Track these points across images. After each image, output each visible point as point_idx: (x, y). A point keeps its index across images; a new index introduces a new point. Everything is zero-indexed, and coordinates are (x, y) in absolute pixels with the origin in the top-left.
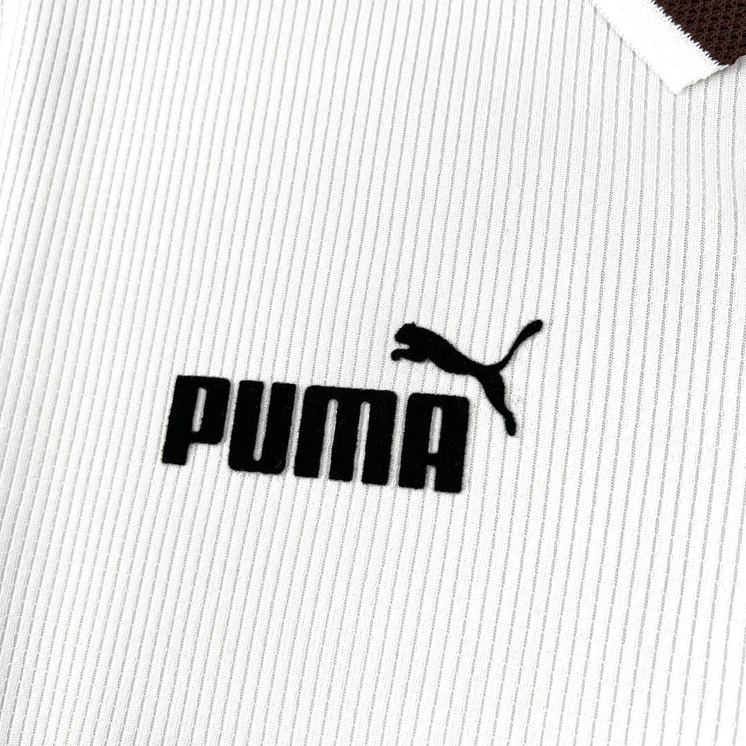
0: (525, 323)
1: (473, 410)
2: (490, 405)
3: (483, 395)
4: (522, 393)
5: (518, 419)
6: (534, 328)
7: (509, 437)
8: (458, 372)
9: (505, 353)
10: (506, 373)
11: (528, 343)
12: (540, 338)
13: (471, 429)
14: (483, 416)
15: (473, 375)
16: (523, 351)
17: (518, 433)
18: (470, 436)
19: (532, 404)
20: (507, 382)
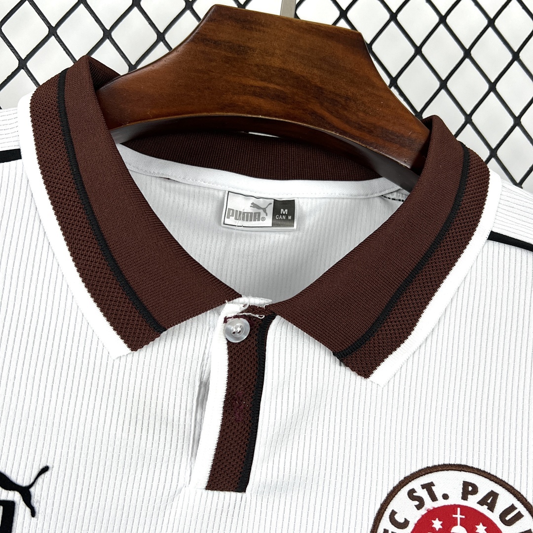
0: (41, 467)
1: (16, 507)
2: (24, 504)
3: (22, 500)
4: (39, 498)
5: (37, 510)
6: (45, 469)
7: (32, 518)
8: (10, 490)
9: (32, 481)
10: (32, 490)
11: (43, 476)
12: (47, 474)
13: (16, 515)
14: (21, 509)
15: (18, 491)
16: (40, 480)
17: (36, 516)
18: (15, 518)
19: (43, 503)
20: (32, 494)
